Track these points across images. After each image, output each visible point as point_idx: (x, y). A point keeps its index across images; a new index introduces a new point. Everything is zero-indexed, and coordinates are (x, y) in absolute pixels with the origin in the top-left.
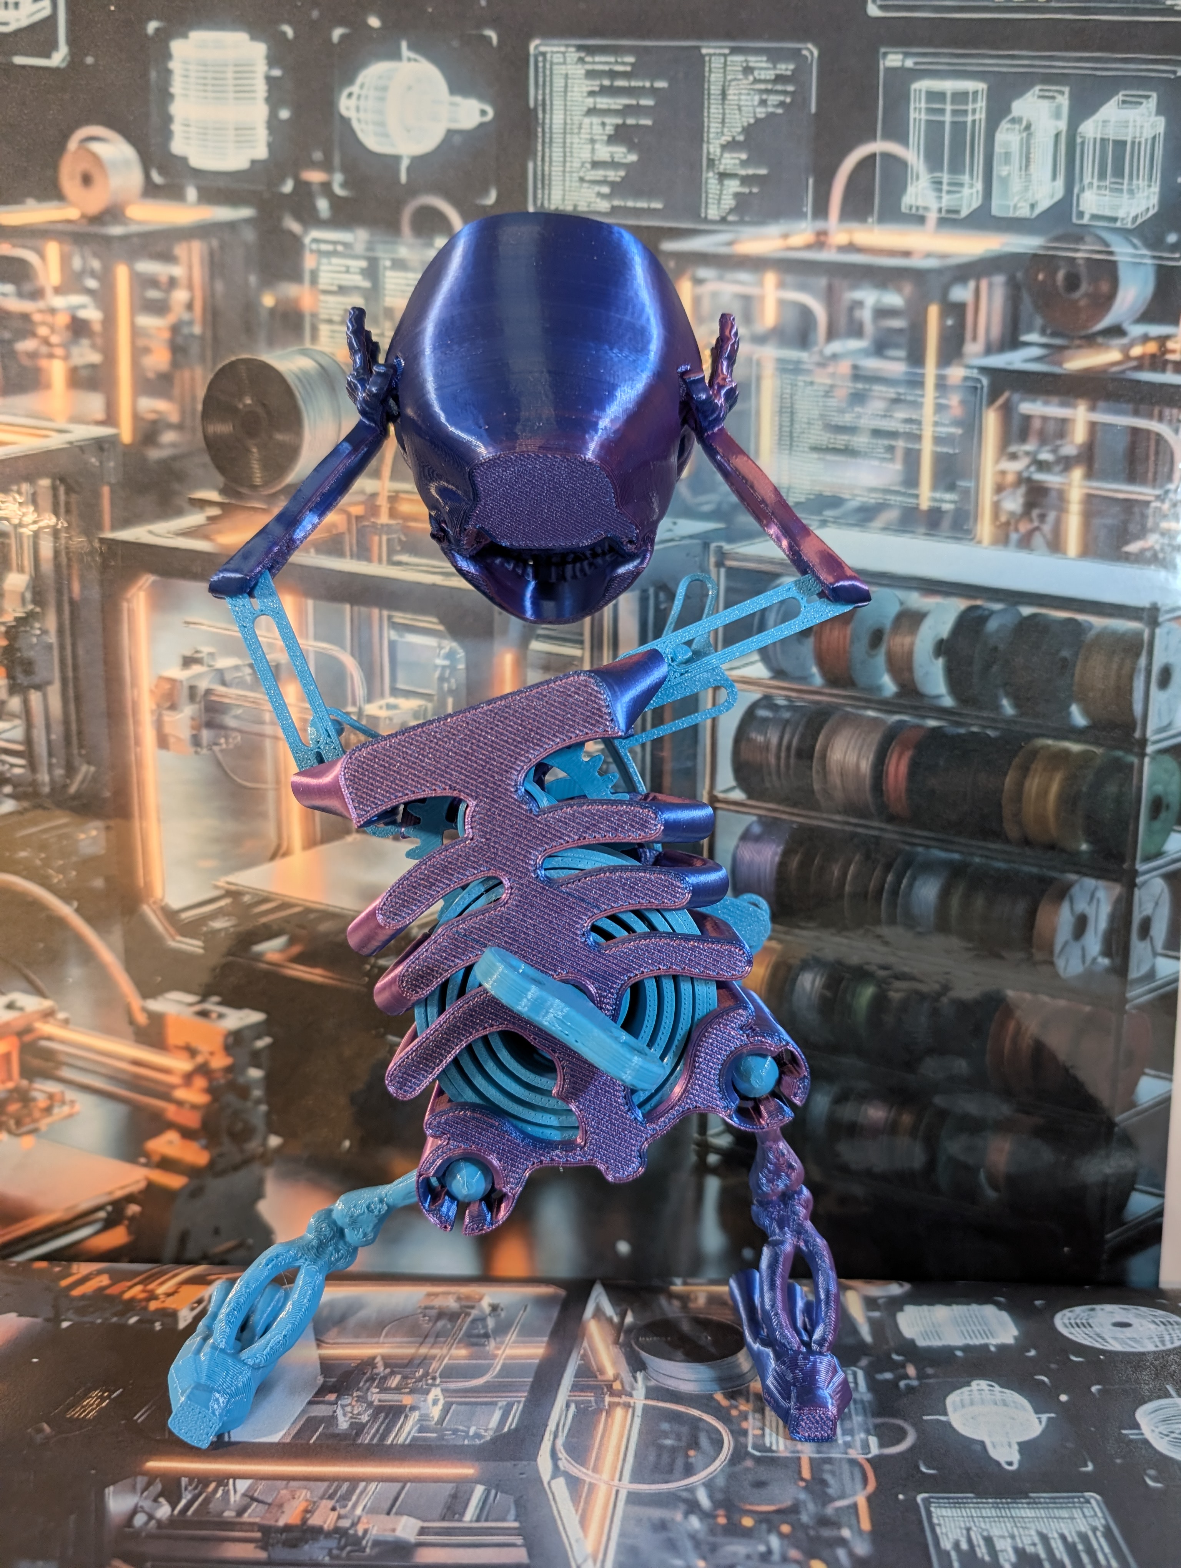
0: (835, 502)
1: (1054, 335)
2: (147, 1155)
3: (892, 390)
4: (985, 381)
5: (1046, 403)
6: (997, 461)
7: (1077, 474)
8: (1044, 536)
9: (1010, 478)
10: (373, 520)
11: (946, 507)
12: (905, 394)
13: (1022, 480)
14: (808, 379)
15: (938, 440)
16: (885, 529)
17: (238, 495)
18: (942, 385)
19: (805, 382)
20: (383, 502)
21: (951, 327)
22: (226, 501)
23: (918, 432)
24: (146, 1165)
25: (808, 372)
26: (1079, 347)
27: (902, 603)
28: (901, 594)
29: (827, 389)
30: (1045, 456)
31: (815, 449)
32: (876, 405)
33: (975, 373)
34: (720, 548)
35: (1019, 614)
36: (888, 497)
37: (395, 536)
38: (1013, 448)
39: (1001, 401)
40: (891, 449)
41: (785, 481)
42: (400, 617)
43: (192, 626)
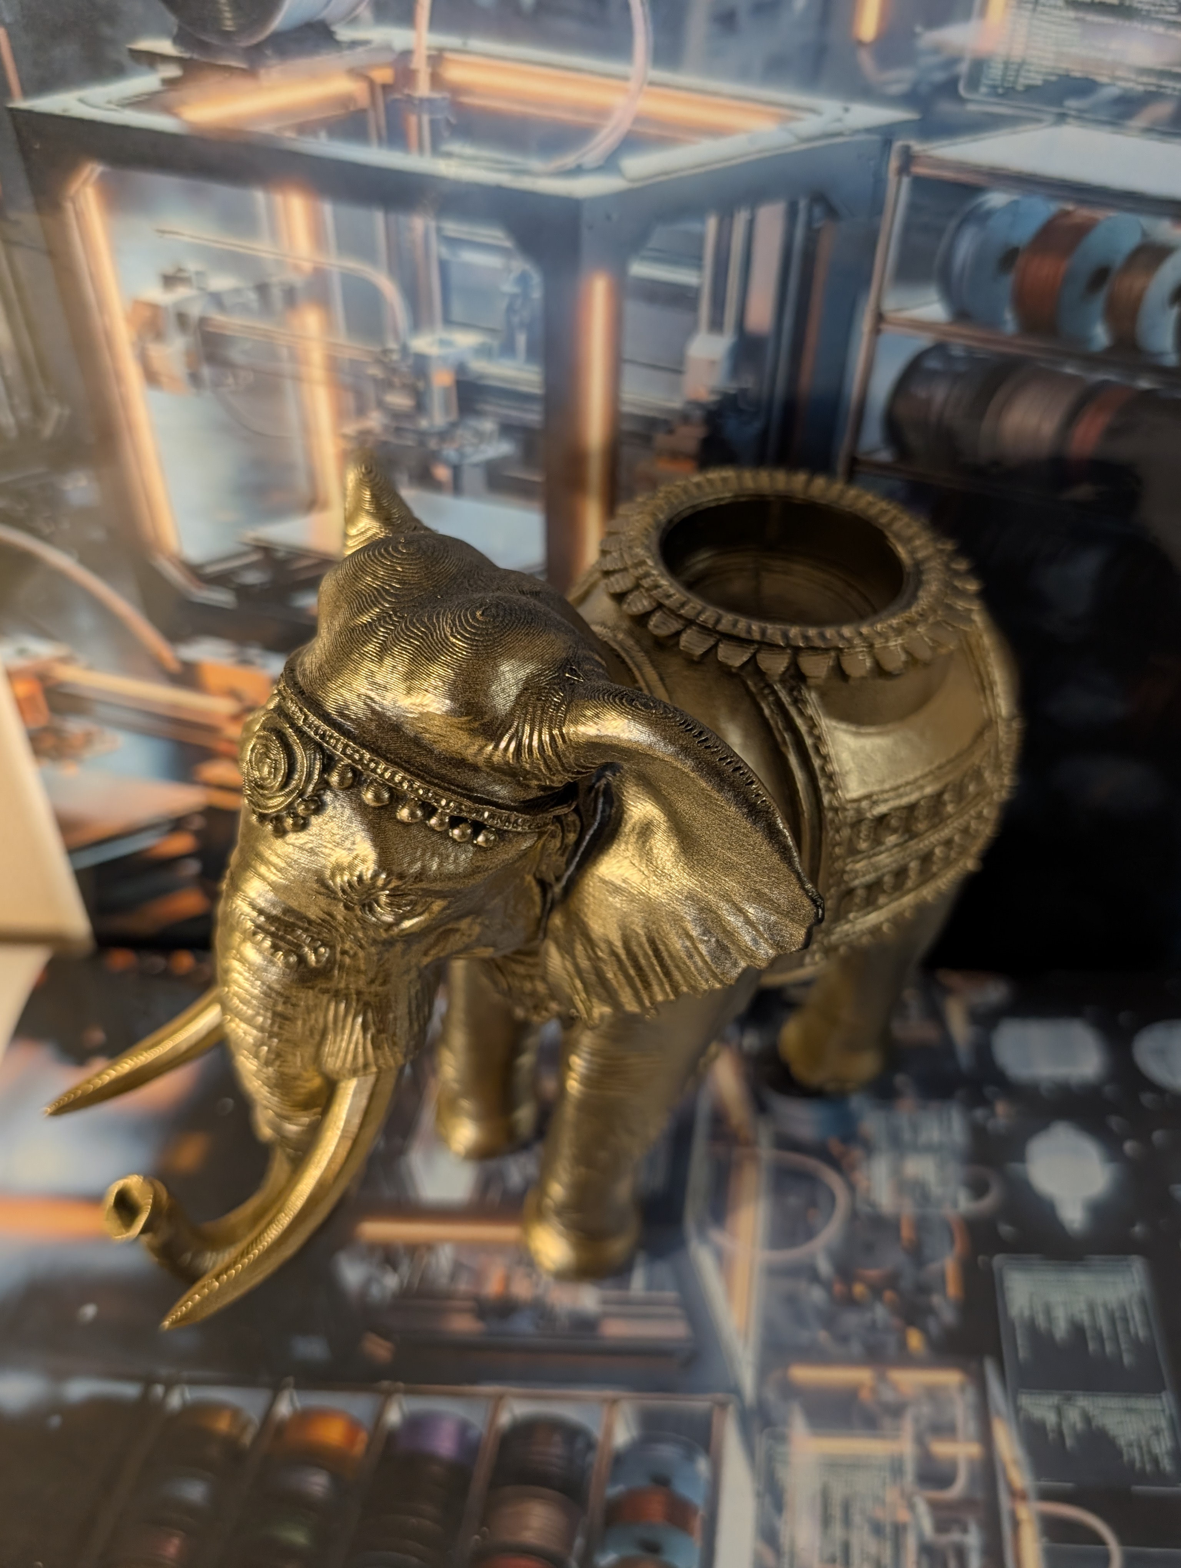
0: (1085, 86)
10: (406, 91)
16: (1148, 130)
17: (204, 46)
20: (420, 64)
22: (186, 55)
27: (1144, 234)
28: (1144, 221)
34: (906, 151)
36: (1164, 83)
37: (439, 116)
41: (1018, 52)
42: (452, 228)
43: (167, 236)
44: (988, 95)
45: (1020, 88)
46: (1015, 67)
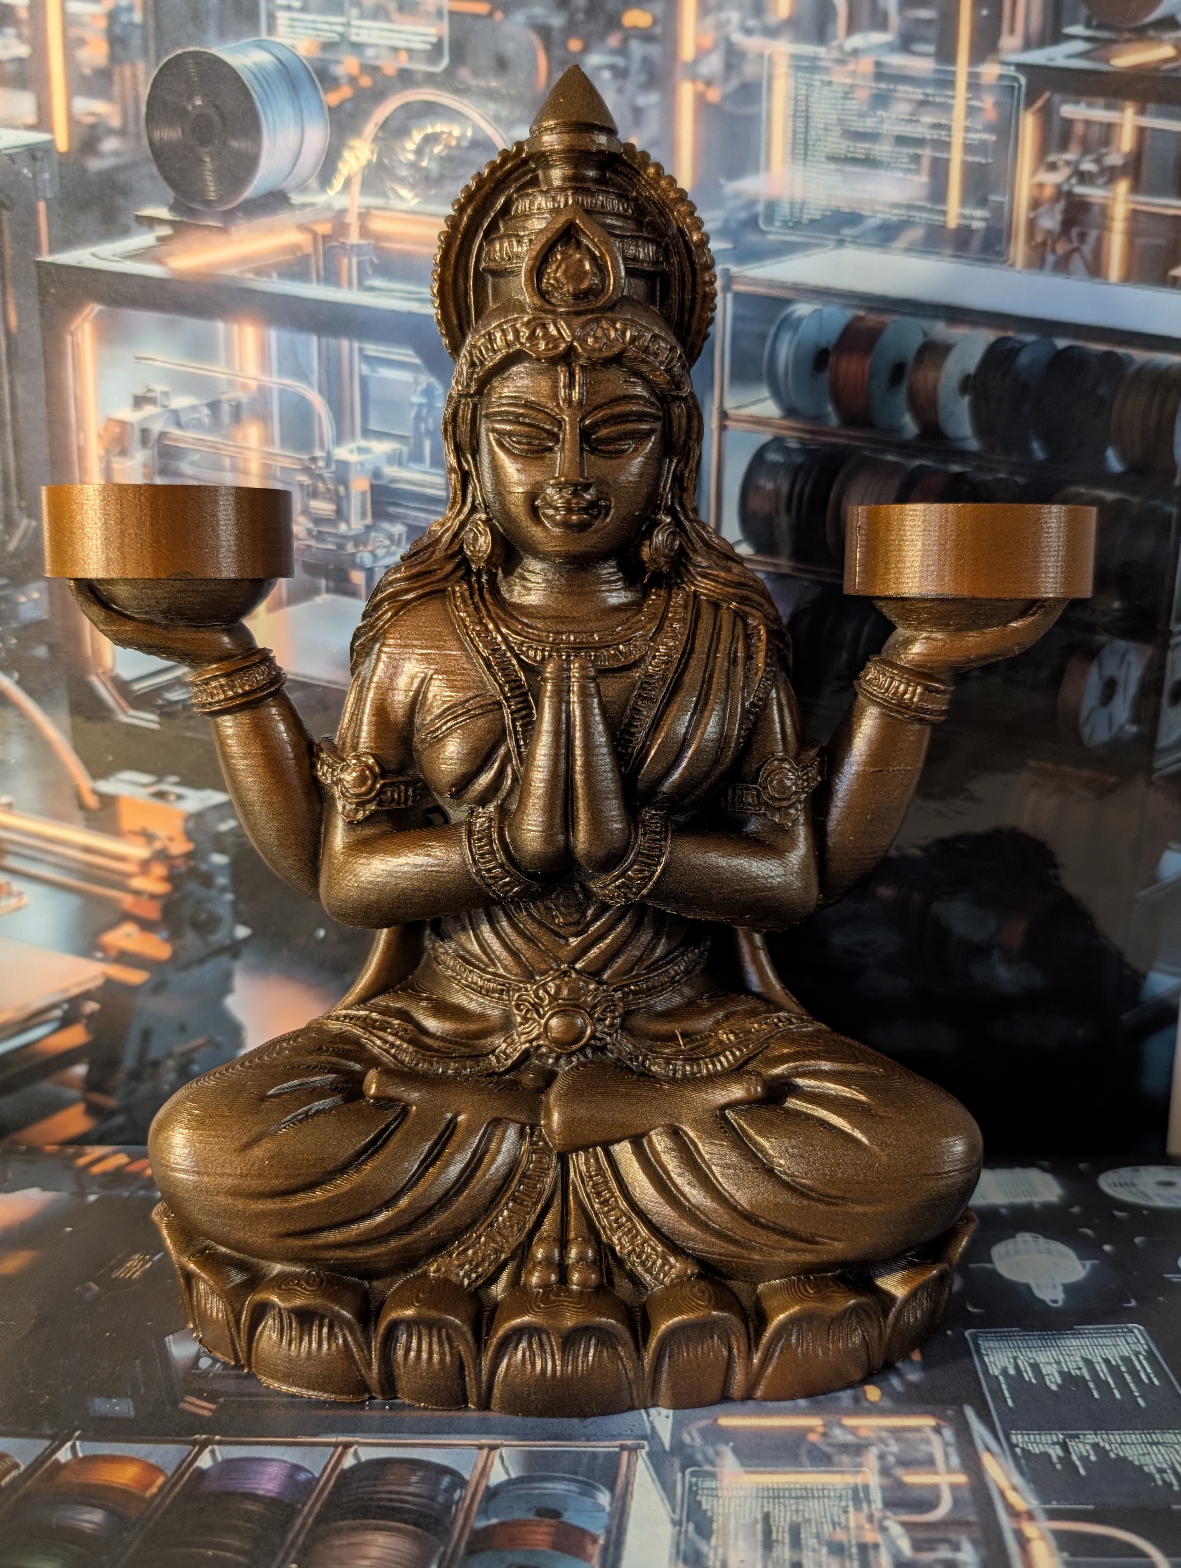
0: (853, 218)
1: (1100, 27)
2: (103, 948)
3: (919, 91)
4: (1023, 80)
5: (1090, 105)
6: (1034, 173)
7: (1123, 187)
8: (1083, 258)
9: (1049, 192)
10: (341, 240)
11: (977, 225)
12: (933, 95)
13: (1062, 194)
14: (826, 78)
15: (968, 148)
16: (908, 250)
17: (191, 212)
18: (975, 86)
19: (822, 81)
20: (352, 219)
21: (987, 17)
22: (178, 219)
23: (947, 139)
24: (102, 960)
25: (826, 70)
26: (1129, 41)
27: (925, 334)
28: (924, 323)
29: (848, 90)
30: (1088, 166)
31: (833, 158)
32: (901, 109)
33: (1011, 71)
34: (726, 272)
35: (1054, 346)
36: (912, 213)
37: (366, 258)
38: (1052, 158)
39: (1040, 103)
40: (916, 159)
41: (798, 196)
42: (372, 349)
43: (143, 362)
44: (780, 227)
45: (805, 221)
46: (798, 206)
